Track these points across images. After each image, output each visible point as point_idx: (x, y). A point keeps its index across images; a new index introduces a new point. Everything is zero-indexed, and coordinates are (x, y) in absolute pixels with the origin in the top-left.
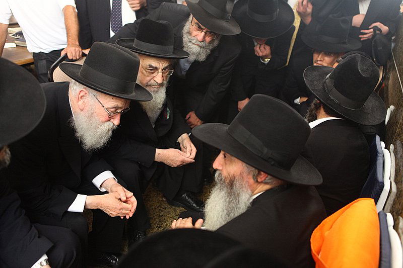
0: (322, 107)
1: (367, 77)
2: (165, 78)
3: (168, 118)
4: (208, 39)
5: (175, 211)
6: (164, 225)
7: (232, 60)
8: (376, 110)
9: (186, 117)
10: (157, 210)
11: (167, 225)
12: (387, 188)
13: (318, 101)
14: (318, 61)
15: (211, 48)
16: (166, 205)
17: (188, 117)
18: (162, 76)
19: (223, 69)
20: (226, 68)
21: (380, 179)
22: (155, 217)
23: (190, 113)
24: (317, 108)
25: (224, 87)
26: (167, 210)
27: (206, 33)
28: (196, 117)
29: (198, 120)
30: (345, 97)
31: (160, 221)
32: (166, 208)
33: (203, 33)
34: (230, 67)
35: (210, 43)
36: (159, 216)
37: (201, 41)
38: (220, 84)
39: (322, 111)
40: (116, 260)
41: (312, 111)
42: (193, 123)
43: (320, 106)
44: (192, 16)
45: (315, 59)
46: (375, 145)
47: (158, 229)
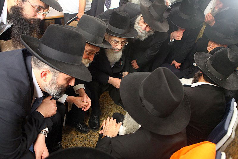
0: (202, 76)
1: (233, 62)
2: (123, 46)
3: (121, 65)
4: (148, 29)
5: (117, 107)
6: (109, 113)
7: (161, 42)
8: (235, 82)
9: (131, 62)
10: (108, 105)
11: (110, 114)
12: (229, 134)
13: (201, 72)
14: (210, 46)
15: (148, 35)
16: (113, 103)
17: (132, 62)
18: (121, 45)
19: (155, 45)
20: (157, 45)
21: (226, 128)
22: (106, 108)
23: (134, 60)
24: (200, 76)
25: (154, 53)
26: (113, 106)
27: (147, 26)
28: (136, 64)
29: (137, 65)
30: (217, 72)
31: (108, 111)
32: (112, 104)
33: (145, 26)
34: (159, 45)
35: (148, 32)
36: (108, 108)
37: (143, 29)
38: (152, 52)
39: (202, 78)
40: (80, 126)
41: (196, 77)
42: (134, 66)
43: (201, 75)
44: (141, 15)
45: (209, 44)
46: (230, 104)
47: (105, 115)
